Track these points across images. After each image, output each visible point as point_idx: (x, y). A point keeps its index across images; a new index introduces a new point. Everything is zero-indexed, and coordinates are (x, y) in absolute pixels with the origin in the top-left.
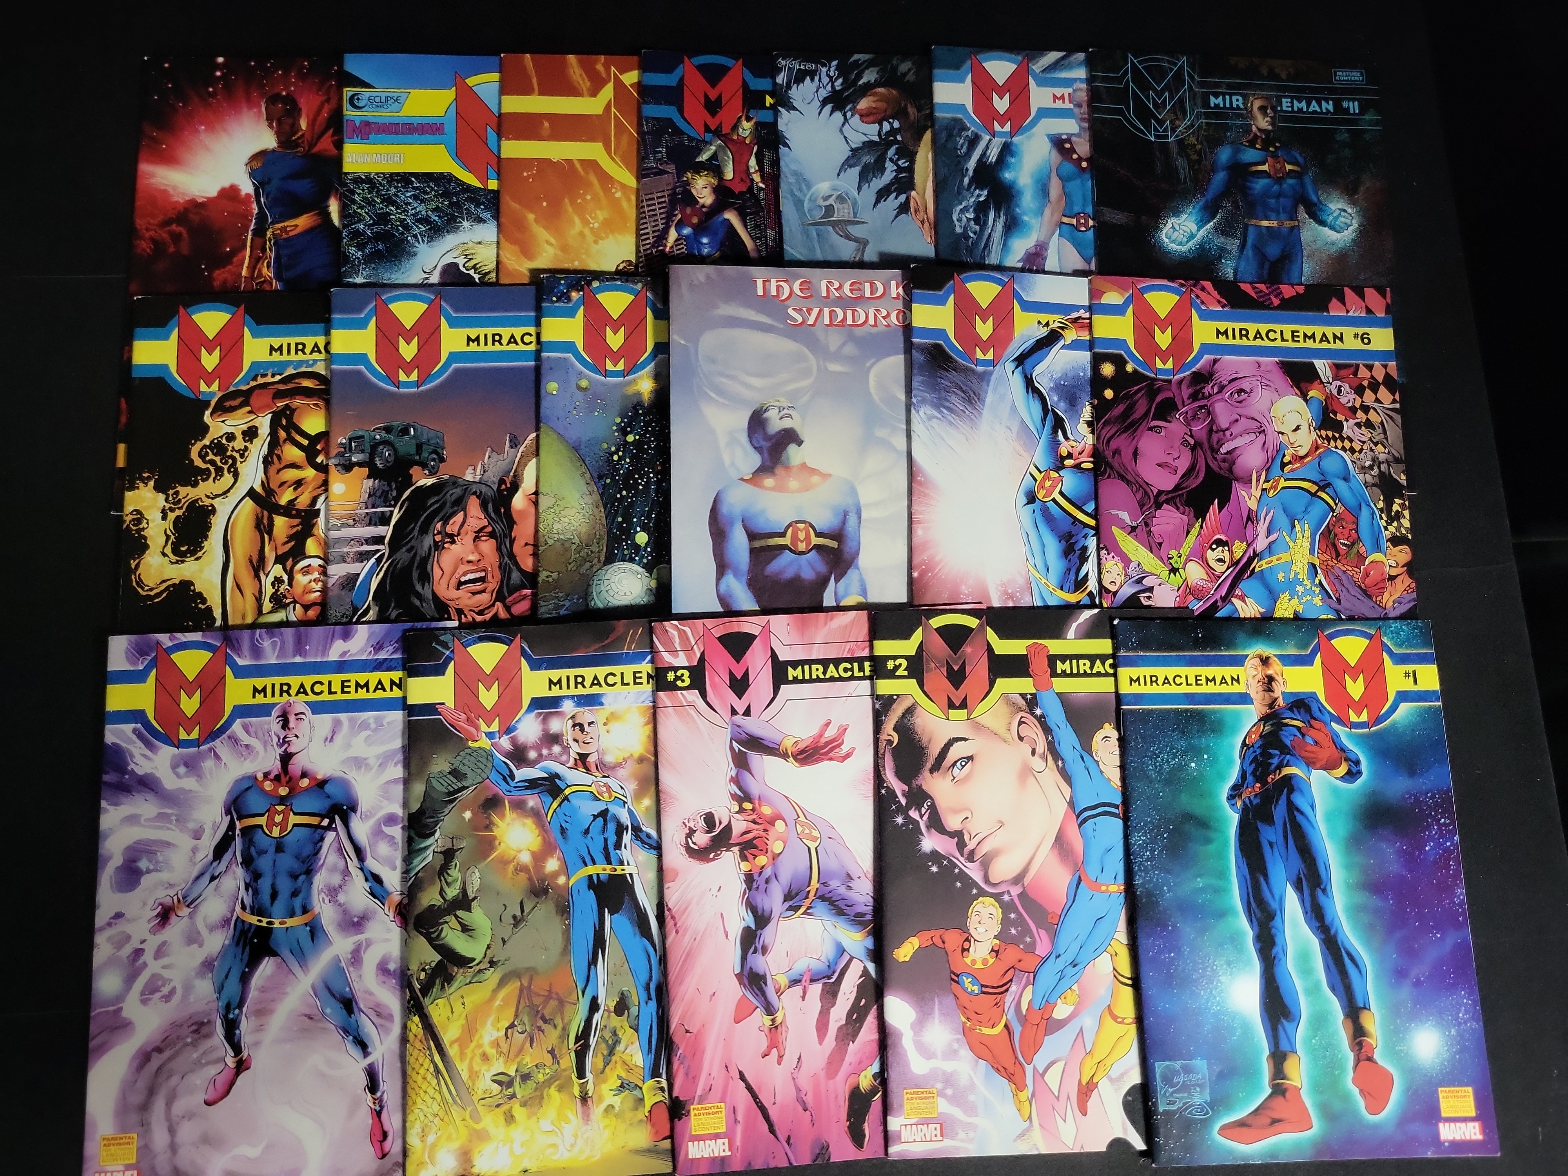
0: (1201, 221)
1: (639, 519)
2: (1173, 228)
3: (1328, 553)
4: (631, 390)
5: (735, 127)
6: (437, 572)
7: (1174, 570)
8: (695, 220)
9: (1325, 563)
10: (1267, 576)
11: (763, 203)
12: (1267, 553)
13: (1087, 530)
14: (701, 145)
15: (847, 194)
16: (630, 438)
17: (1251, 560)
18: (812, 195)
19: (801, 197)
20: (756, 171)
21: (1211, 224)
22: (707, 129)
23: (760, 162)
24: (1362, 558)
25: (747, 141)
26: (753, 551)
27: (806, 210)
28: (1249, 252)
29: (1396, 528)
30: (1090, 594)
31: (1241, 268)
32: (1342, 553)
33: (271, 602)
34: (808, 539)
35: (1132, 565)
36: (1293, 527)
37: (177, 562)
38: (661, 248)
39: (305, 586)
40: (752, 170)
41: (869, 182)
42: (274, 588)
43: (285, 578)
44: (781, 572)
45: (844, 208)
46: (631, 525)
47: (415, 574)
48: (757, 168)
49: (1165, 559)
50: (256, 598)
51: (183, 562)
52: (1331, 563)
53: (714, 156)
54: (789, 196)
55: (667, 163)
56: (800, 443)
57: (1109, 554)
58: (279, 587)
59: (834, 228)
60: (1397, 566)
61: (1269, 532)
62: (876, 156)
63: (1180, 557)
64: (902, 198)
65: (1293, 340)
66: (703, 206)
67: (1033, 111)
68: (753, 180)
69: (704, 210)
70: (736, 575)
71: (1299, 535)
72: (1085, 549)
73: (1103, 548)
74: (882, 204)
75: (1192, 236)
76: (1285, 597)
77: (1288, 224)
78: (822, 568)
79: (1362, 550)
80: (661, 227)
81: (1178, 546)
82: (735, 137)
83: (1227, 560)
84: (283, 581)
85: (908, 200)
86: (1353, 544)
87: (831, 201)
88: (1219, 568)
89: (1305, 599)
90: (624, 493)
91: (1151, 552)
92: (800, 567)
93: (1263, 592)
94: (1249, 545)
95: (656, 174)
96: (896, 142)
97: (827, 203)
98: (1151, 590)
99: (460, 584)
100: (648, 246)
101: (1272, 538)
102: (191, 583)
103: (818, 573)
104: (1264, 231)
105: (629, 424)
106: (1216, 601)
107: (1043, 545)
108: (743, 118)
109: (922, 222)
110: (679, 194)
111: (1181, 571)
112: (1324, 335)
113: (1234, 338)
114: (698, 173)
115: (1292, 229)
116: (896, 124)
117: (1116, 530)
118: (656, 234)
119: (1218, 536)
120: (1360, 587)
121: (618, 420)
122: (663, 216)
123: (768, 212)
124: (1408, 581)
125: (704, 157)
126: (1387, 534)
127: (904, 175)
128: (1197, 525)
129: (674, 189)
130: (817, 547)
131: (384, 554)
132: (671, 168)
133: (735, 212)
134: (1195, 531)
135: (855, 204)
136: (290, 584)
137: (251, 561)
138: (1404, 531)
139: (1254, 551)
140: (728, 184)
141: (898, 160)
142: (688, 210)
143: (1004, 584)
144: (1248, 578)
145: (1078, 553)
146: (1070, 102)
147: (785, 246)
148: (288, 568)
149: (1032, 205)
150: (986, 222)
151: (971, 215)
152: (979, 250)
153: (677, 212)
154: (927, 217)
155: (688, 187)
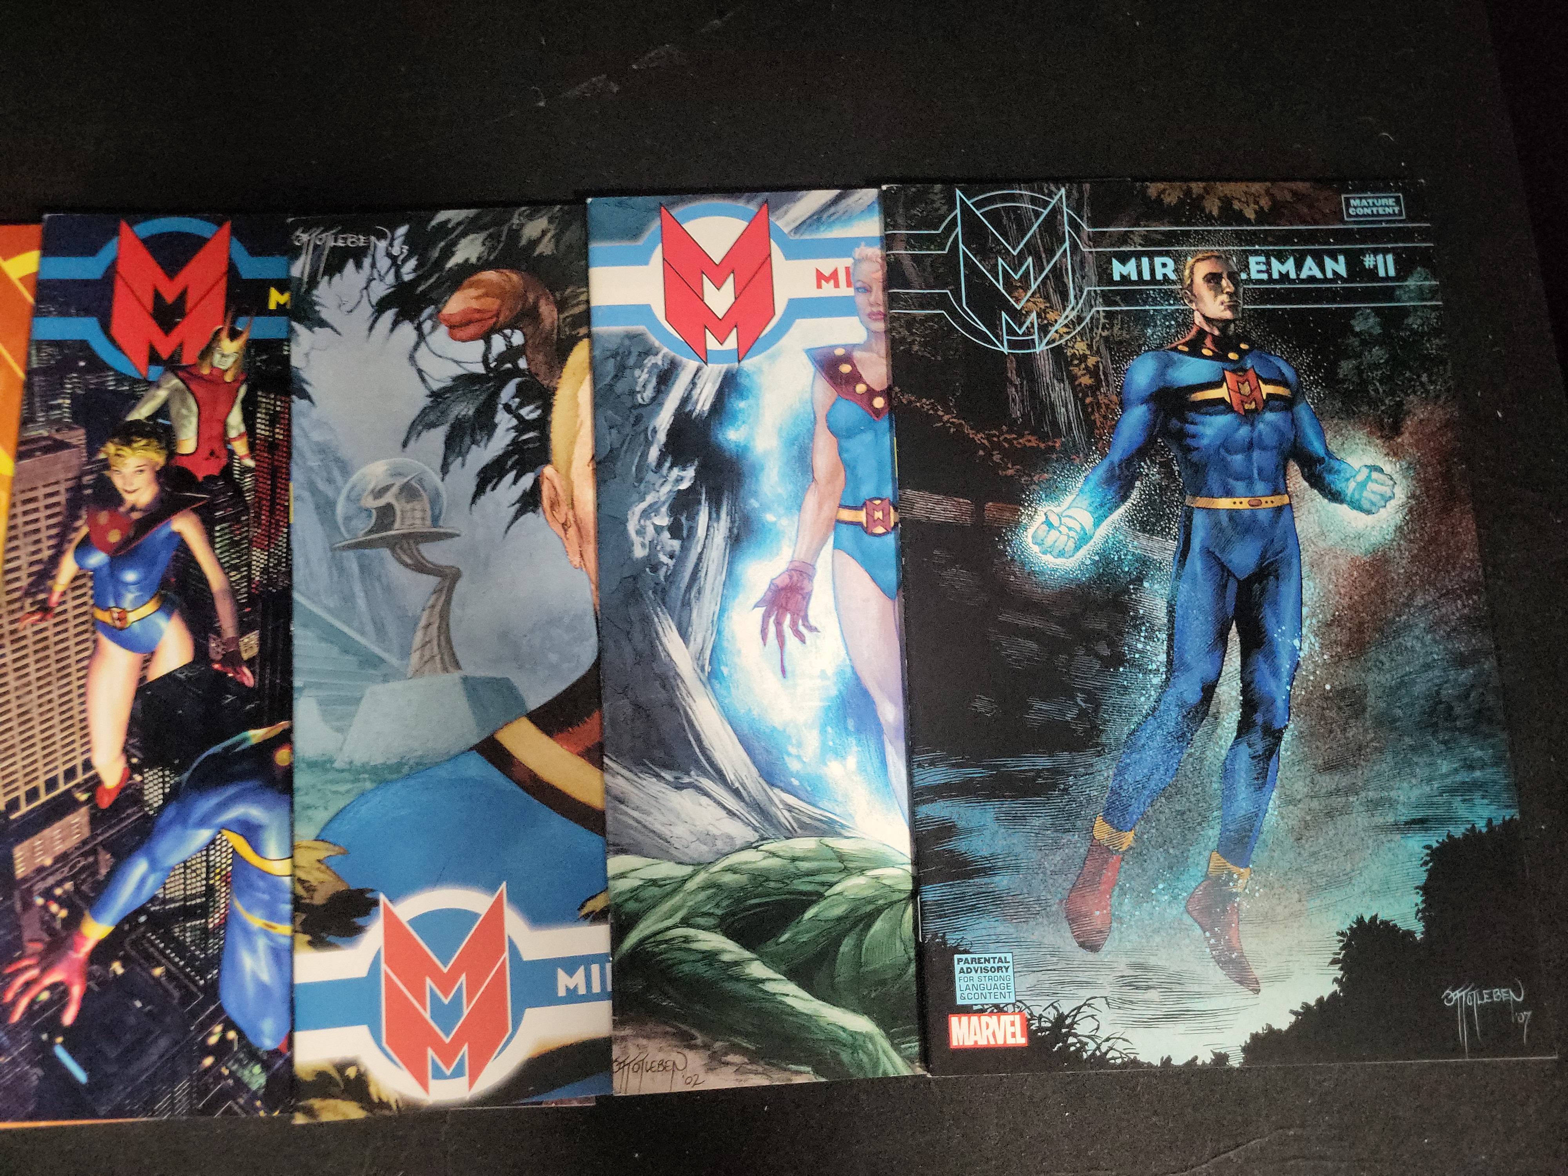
0: (1102, 505)
2: (1048, 523)
5: (207, 352)
8: (114, 537)
11: (249, 497)
14: (139, 389)
15: (420, 481)
18: (352, 488)
19: (331, 493)
20: (241, 436)
21: (1122, 510)
22: (154, 358)
23: (249, 418)
25: (228, 378)
27: (340, 518)
28: (1196, 562)
31: (1181, 598)
40: (233, 434)
41: (463, 454)
45: (413, 510)
48: (242, 429)
53: (163, 411)
54: (307, 495)
55: (71, 429)
59: (393, 552)
62: (477, 403)
64: (527, 481)
66: (133, 509)
67: (780, 306)
68: (231, 453)
69: (136, 516)
74: (485, 495)
75: (1084, 539)
77: (1269, 502)
80: (47, 554)
82: (206, 371)
85: (537, 485)
87: (389, 498)
95: (46, 450)
96: (516, 372)
97: (381, 502)
104: (1225, 520)
108: (224, 335)
109: (565, 526)
110: (88, 486)
114: (128, 443)
115: (1279, 511)
116: (518, 339)
118: (35, 568)
122: (53, 532)
123: (258, 516)
125: (142, 412)
127: (531, 435)
129: (79, 478)
132: (78, 436)
133: (194, 518)
135: (435, 499)
140: (186, 464)
141: (521, 405)
142: (103, 517)
146: (849, 284)
147: (296, 596)
149: (780, 490)
150: (692, 530)
151: (663, 520)
152: (679, 588)
153: (79, 523)
154: (575, 516)
155: (106, 473)
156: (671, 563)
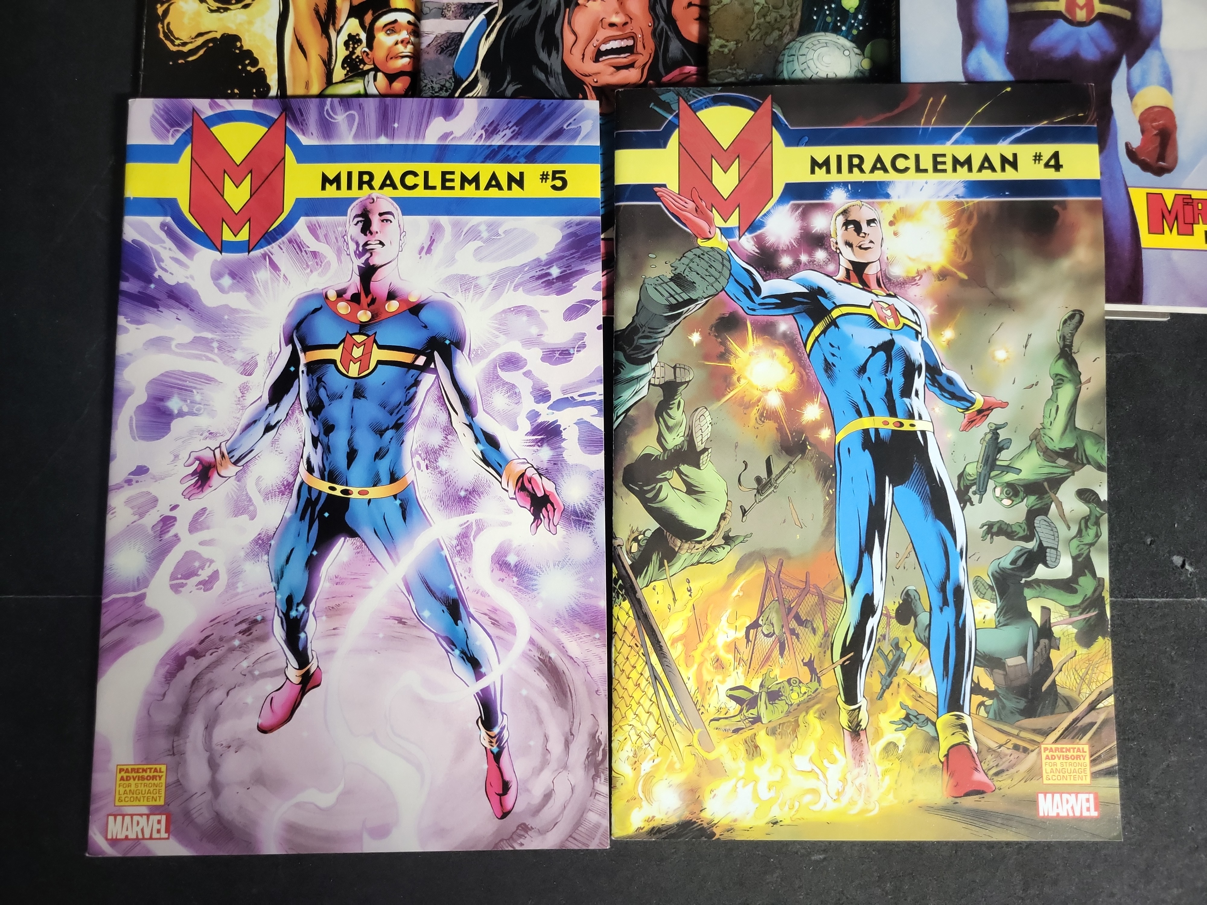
6: (568, 38)
26: (1015, 19)
33: (343, 68)
34: (1089, 6)
37: (218, 10)
39: (390, 49)
42: (347, 49)
43: (363, 36)
44: (1051, 49)
47: (539, 39)
50: (324, 62)
51: (226, 10)
58: (354, 48)
70: (991, 48)
78: (1109, 45)
84: (360, 41)
92: (1079, 42)
99: (599, 55)
102: (236, 38)
103: (1104, 53)
130: (1102, 17)
131: (496, 8)
136: (370, 45)
137: (317, 12)
148: (367, 25)
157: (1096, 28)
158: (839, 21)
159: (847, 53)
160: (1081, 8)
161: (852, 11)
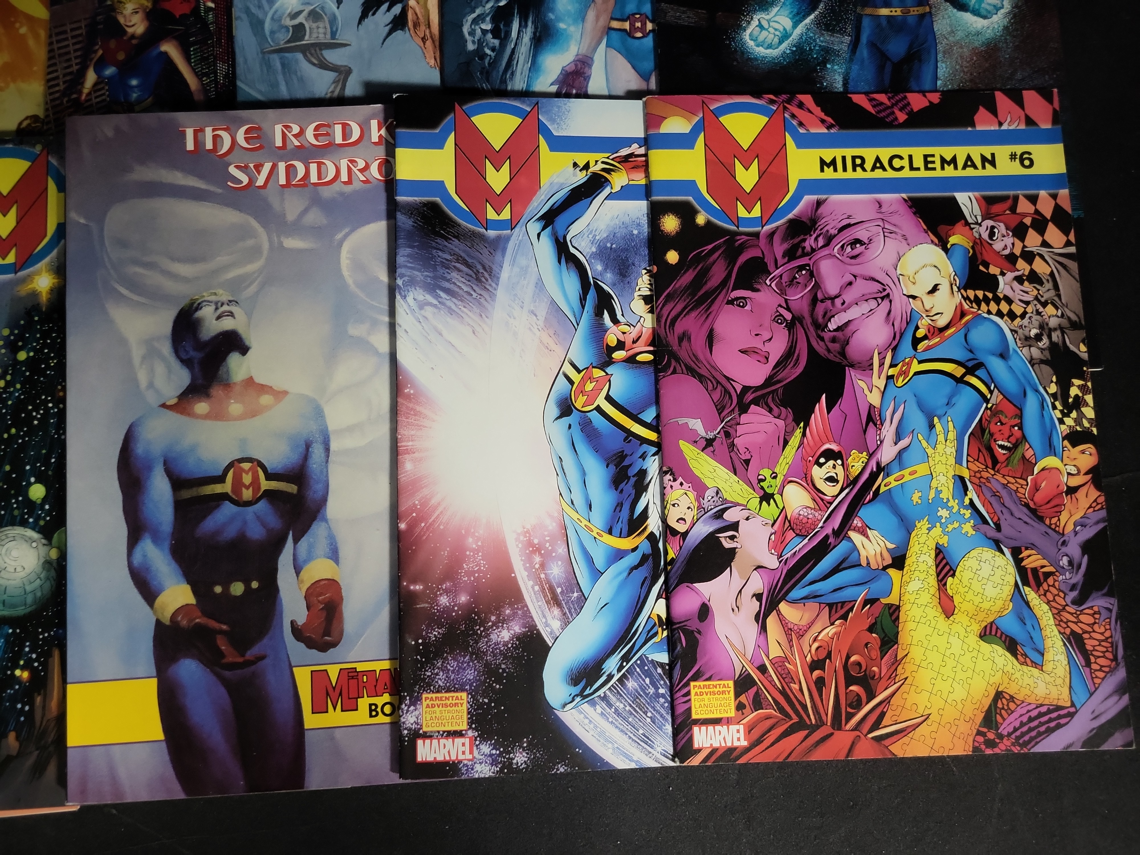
0: (798, 14)
1: (33, 466)
2: (760, 26)
3: (981, 459)
4: (24, 290)
7: (766, 497)
8: (121, 56)
9: (978, 475)
10: (898, 499)
11: (211, 27)
12: (895, 465)
13: (645, 447)
15: (323, 8)
16: (22, 356)
17: (873, 477)
18: (275, 12)
19: (261, 16)
21: (812, 17)
24: (1028, 465)
26: (179, 505)
27: (267, 33)
28: (864, 51)
29: (1075, 420)
30: (651, 537)
31: (853, 75)
32: (1001, 459)
34: (255, 483)
35: (709, 493)
36: (932, 426)
38: (74, 96)
44: (217, 533)
45: (318, 28)
46: (23, 475)
49: (755, 482)
52: (985, 475)
54: (244, 16)
56: (244, 350)
57: (675, 480)
59: (305, 56)
60: (1078, 474)
61: (898, 438)
63: (775, 478)
64: (397, 9)
65: (927, 168)
66: (133, 36)
69: (134, 42)
70: (156, 540)
71: (941, 438)
72: (643, 473)
73: (666, 473)
74: (369, 21)
75: (786, 35)
76: (922, 526)
77: (915, 11)
78: (275, 523)
79: (1029, 454)
80: (75, 68)
81: (772, 464)
83: (841, 478)
85: (404, 12)
86: (1016, 446)
87: (301, 19)
88: (830, 490)
89: (950, 527)
90: (13, 431)
91: (736, 474)
92: (245, 523)
93: (892, 520)
94: (871, 456)
97: (296, 22)
98: (735, 526)
100: (57, 95)
101: (903, 444)
103: (269, 531)
104: (884, 23)
105: (20, 337)
106: (827, 537)
107: (584, 473)
109: (424, 40)
111: (777, 497)
112: (969, 158)
113: (845, 169)
115: (922, 16)
117: (685, 447)
118: (68, 78)
119: (827, 446)
120: (1027, 505)
121: (6, 332)
122: (79, 53)
123: (219, 40)
124: (1094, 493)
126: (1063, 429)
128: (798, 433)
129: (94, 17)
130: (269, 494)
133: (174, 42)
134: (795, 440)
135: (333, 20)
138: (1086, 424)
139: (878, 464)
140: (167, 7)
142: (113, 44)
143: (528, 532)
144: (870, 501)
145: (633, 480)
147: (239, 83)
149: (569, 8)
150: (508, 33)
151: (487, 26)
152: (498, 72)
153: (97, 47)
154: (430, 32)
155: (113, 14)
156: (493, 54)
157: (262, 506)
158: (26, 513)
159: (34, 545)
160: (247, 488)
161: (39, 502)
